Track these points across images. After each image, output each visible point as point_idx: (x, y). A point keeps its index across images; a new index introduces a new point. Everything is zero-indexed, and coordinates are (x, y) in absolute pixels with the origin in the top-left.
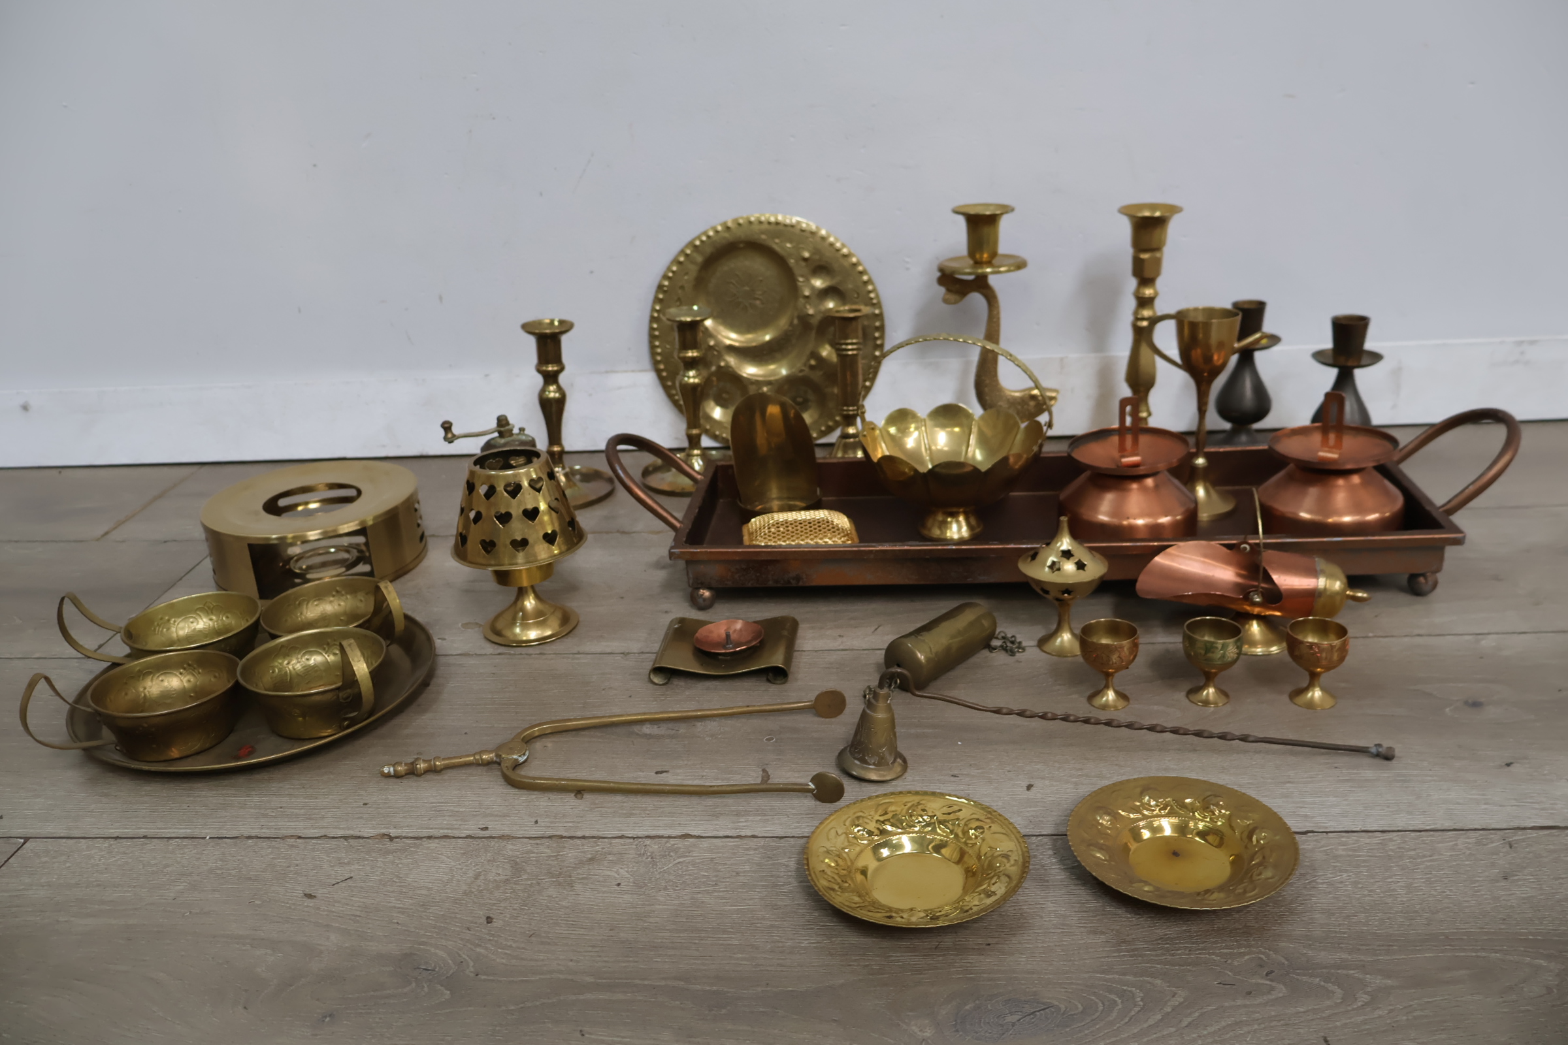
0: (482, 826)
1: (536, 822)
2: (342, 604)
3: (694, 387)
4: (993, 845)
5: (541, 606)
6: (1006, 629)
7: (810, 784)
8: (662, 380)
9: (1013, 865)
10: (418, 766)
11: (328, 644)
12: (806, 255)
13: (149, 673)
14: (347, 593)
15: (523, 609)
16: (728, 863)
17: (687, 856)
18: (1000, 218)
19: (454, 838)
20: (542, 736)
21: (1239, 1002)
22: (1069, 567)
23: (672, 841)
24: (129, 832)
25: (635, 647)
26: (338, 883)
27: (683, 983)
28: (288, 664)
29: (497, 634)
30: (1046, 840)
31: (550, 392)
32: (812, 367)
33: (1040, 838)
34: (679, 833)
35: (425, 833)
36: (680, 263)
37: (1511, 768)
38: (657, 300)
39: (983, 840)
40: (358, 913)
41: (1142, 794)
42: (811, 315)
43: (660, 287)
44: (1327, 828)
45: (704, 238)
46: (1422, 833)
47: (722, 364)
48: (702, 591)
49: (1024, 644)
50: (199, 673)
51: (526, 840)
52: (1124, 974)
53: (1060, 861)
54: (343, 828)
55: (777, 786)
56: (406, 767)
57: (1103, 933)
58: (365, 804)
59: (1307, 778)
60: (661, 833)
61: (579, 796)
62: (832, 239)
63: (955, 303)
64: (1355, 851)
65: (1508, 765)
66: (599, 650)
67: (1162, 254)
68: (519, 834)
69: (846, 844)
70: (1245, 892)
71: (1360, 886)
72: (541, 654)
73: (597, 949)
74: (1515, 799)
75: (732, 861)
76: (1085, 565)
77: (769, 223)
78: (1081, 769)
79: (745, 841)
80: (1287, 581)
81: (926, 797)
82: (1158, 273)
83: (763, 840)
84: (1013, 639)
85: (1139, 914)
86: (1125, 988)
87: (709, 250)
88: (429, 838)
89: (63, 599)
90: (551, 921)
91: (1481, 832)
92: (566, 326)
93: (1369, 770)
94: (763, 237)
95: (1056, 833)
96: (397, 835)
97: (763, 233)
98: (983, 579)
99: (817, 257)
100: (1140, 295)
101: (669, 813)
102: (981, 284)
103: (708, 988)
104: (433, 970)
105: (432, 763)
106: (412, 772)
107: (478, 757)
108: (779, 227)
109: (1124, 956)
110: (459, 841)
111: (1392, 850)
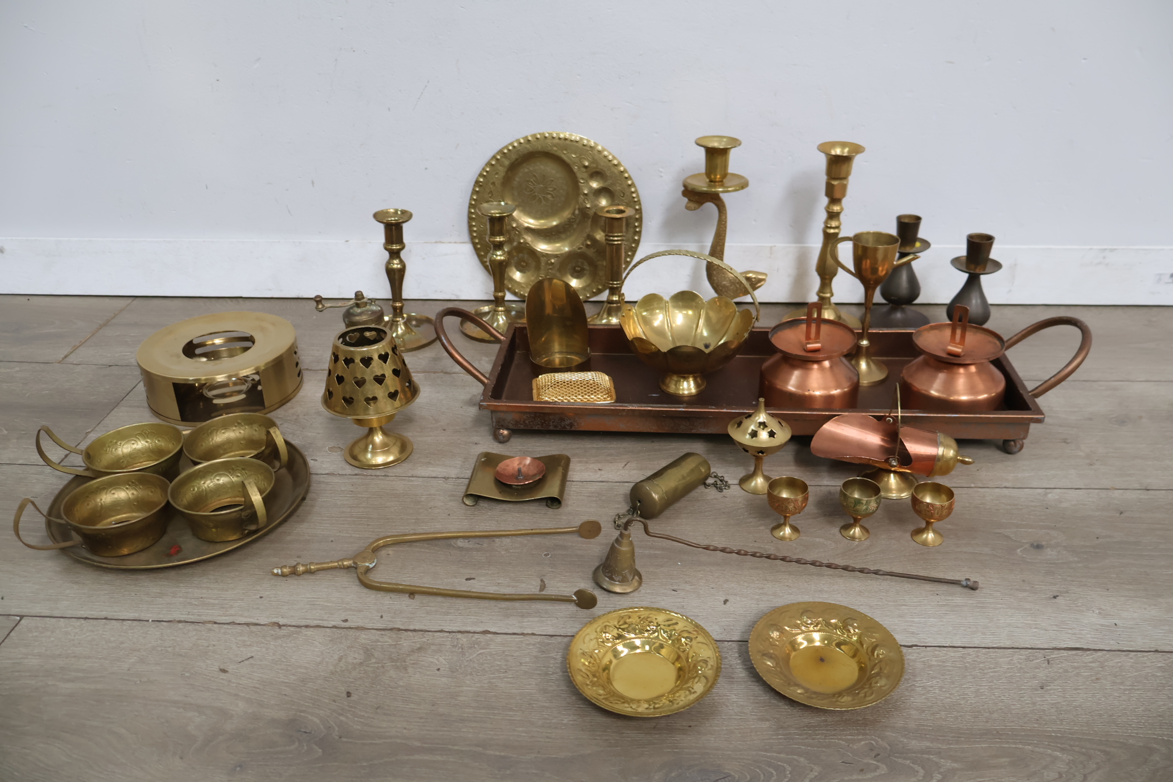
0: (343, 619)
1: (382, 617)
2: (242, 432)
3: (501, 263)
4: (697, 652)
5: (386, 440)
6: (718, 470)
7: (573, 596)
8: (476, 249)
9: (710, 669)
10: (298, 569)
11: (233, 469)
12: (587, 164)
14: (245, 424)
15: (373, 443)
16: (515, 655)
17: (486, 649)
18: (730, 151)
19: (324, 627)
20: (385, 546)
21: (855, 777)
22: (764, 434)
23: (477, 636)
24: (95, 614)
25: (453, 472)
26: (243, 661)
27: (481, 749)
29: (354, 457)
30: (734, 645)
31: (393, 264)
32: (588, 246)
33: (730, 643)
34: (481, 629)
35: (303, 623)
36: (492, 165)
37: (1056, 600)
38: (474, 192)
39: (691, 647)
40: (257, 686)
41: (802, 614)
42: (589, 209)
43: (477, 182)
44: (926, 643)
45: (510, 148)
46: (991, 650)
47: (522, 241)
48: (501, 429)
49: (730, 482)
50: (140, 489)
51: (375, 631)
52: (780, 753)
53: (743, 662)
54: (246, 617)
55: (551, 597)
56: (289, 570)
57: (768, 720)
58: (261, 597)
59: (916, 602)
60: (469, 629)
61: (412, 596)
62: (606, 153)
63: (695, 209)
64: (943, 662)
65: (1055, 597)
66: (427, 475)
67: (848, 182)
68: (369, 626)
69: (597, 646)
70: (864, 696)
71: (944, 690)
72: (385, 475)
73: (423, 720)
74: (1056, 625)
75: (517, 654)
76: (775, 433)
77: (560, 139)
78: (763, 588)
79: (528, 638)
80: (916, 449)
81: (654, 612)
82: (844, 195)
83: (540, 637)
84: (722, 478)
85: (793, 707)
86: (779, 763)
87: (514, 157)
88: (307, 626)
89: (39, 431)
90: (392, 697)
91: (1030, 650)
92: (407, 216)
93: (959, 598)
94: (555, 148)
95: (742, 639)
96: (284, 623)
97: (554, 146)
98: (703, 431)
99: (595, 165)
100: (830, 211)
101: (475, 613)
102: (715, 199)
103: (498, 753)
104: (310, 733)
105: (308, 567)
106: (294, 573)
107: (340, 563)
108: (567, 142)
109: (781, 738)
110: (328, 630)
111: (968, 662)
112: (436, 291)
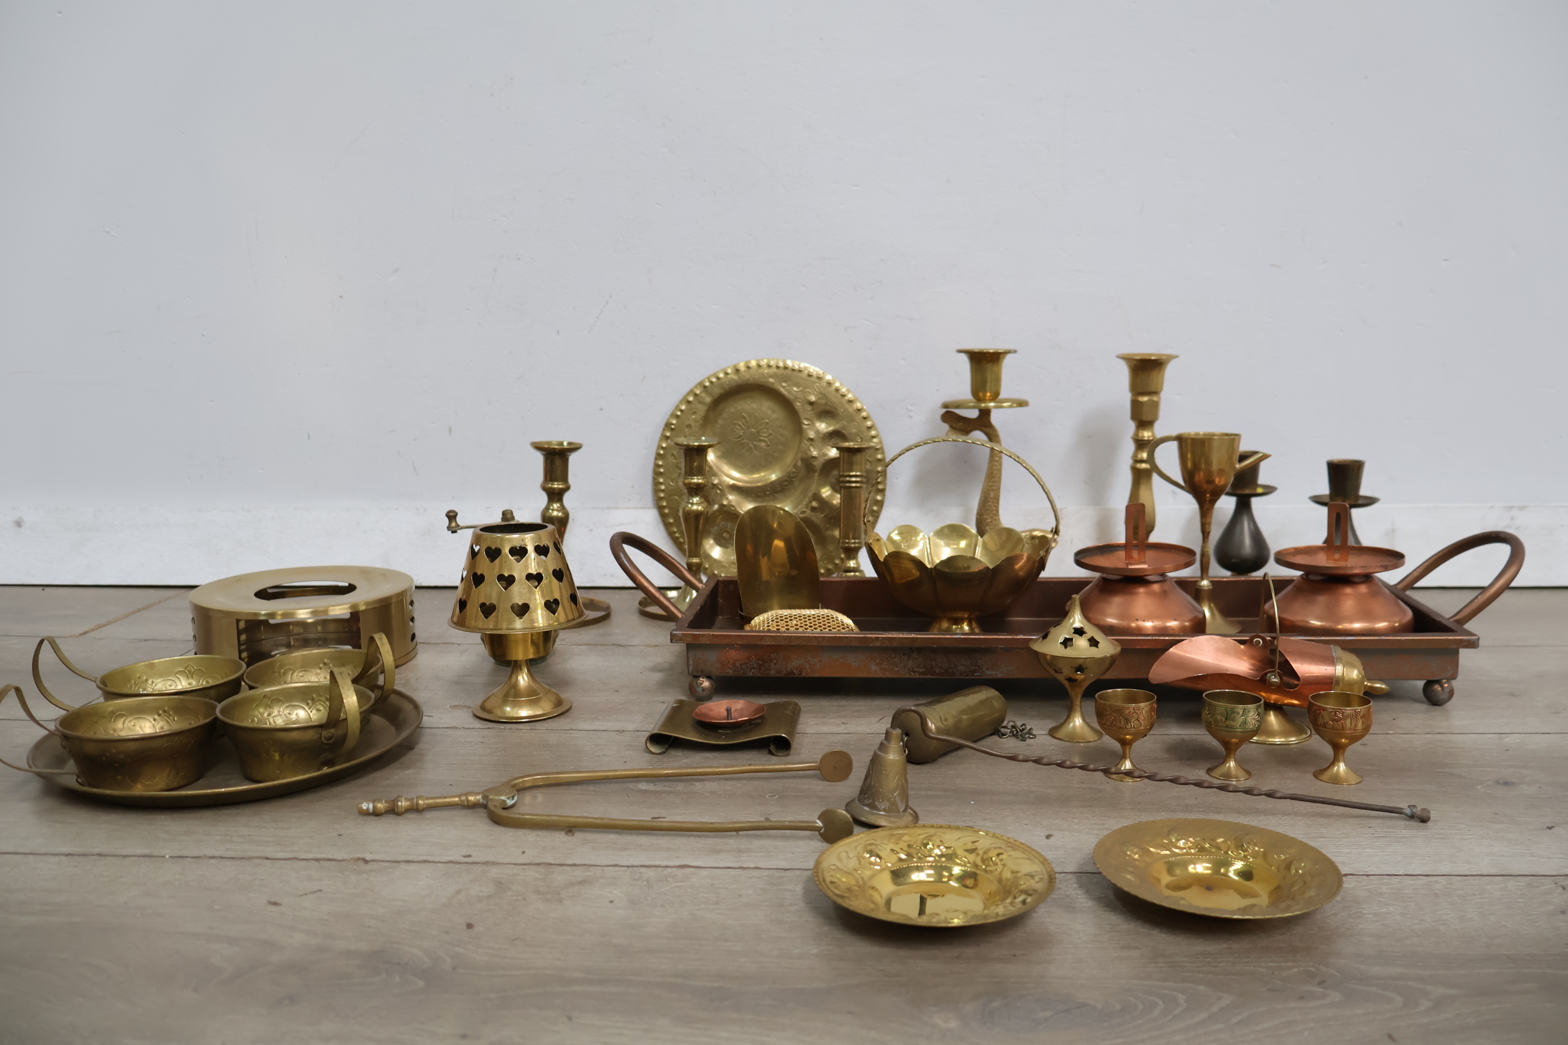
0: (464, 854)
1: (524, 852)
3: (698, 515)
4: (1015, 868)
5: (534, 684)
7: (818, 821)
8: (663, 516)
9: (1037, 882)
10: (400, 803)
11: (313, 699)
12: (813, 398)
13: (122, 715)
15: (515, 686)
16: (730, 888)
17: (685, 882)
18: (1004, 357)
19: (434, 862)
21: (1292, 1005)
22: (1082, 643)
23: (669, 870)
24: (82, 850)
25: (630, 727)
26: (306, 894)
28: (269, 715)
29: (487, 716)
30: (1070, 876)
31: (553, 510)
32: (813, 509)
33: (1063, 875)
34: (677, 864)
35: (403, 858)
36: (689, 402)
37: (1553, 830)
38: (664, 437)
39: (1004, 865)
40: (326, 918)
41: (1169, 833)
42: (815, 457)
43: (668, 425)
44: (1366, 872)
45: (714, 380)
46: (1469, 877)
47: (725, 502)
48: (701, 679)
49: (1035, 732)
50: (174, 720)
51: (512, 865)
52: (1164, 981)
54: (315, 853)
55: (783, 824)
56: (386, 805)
57: (1136, 948)
58: (340, 835)
59: (1340, 834)
60: (658, 863)
61: (569, 834)
62: (837, 384)
64: (1399, 890)
65: (1550, 828)
66: (593, 728)
67: (1159, 398)
68: (506, 860)
69: (858, 866)
70: (1289, 906)
71: (1409, 916)
72: (531, 729)
73: (588, 951)
74: (1562, 854)
75: (734, 886)
76: (1099, 642)
77: (778, 367)
79: (746, 871)
80: (1305, 668)
81: (942, 830)
82: (1155, 416)
83: (767, 871)
84: (1024, 727)
85: (1175, 935)
86: (1165, 992)
87: (717, 391)
88: (408, 862)
89: (42, 642)
90: (538, 929)
91: (1531, 878)
92: (574, 448)
93: (1404, 830)
94: (771, 380)
95: (1080, 871)
96: (373, 859)
97: (771, 376)
98: (991, 674)
99: (823, 401)
100: (1140, 438)
101: (666, 848)
102: (983, 422)
103: (708, 984)
104: (407, 964)
105: (415, 801)
106: (393, 811)
107: (463, 798)
108: (787, 372)
109: (1162, 967)
110: (440, 865)
111: (1439, 890)
112: (605, 575)
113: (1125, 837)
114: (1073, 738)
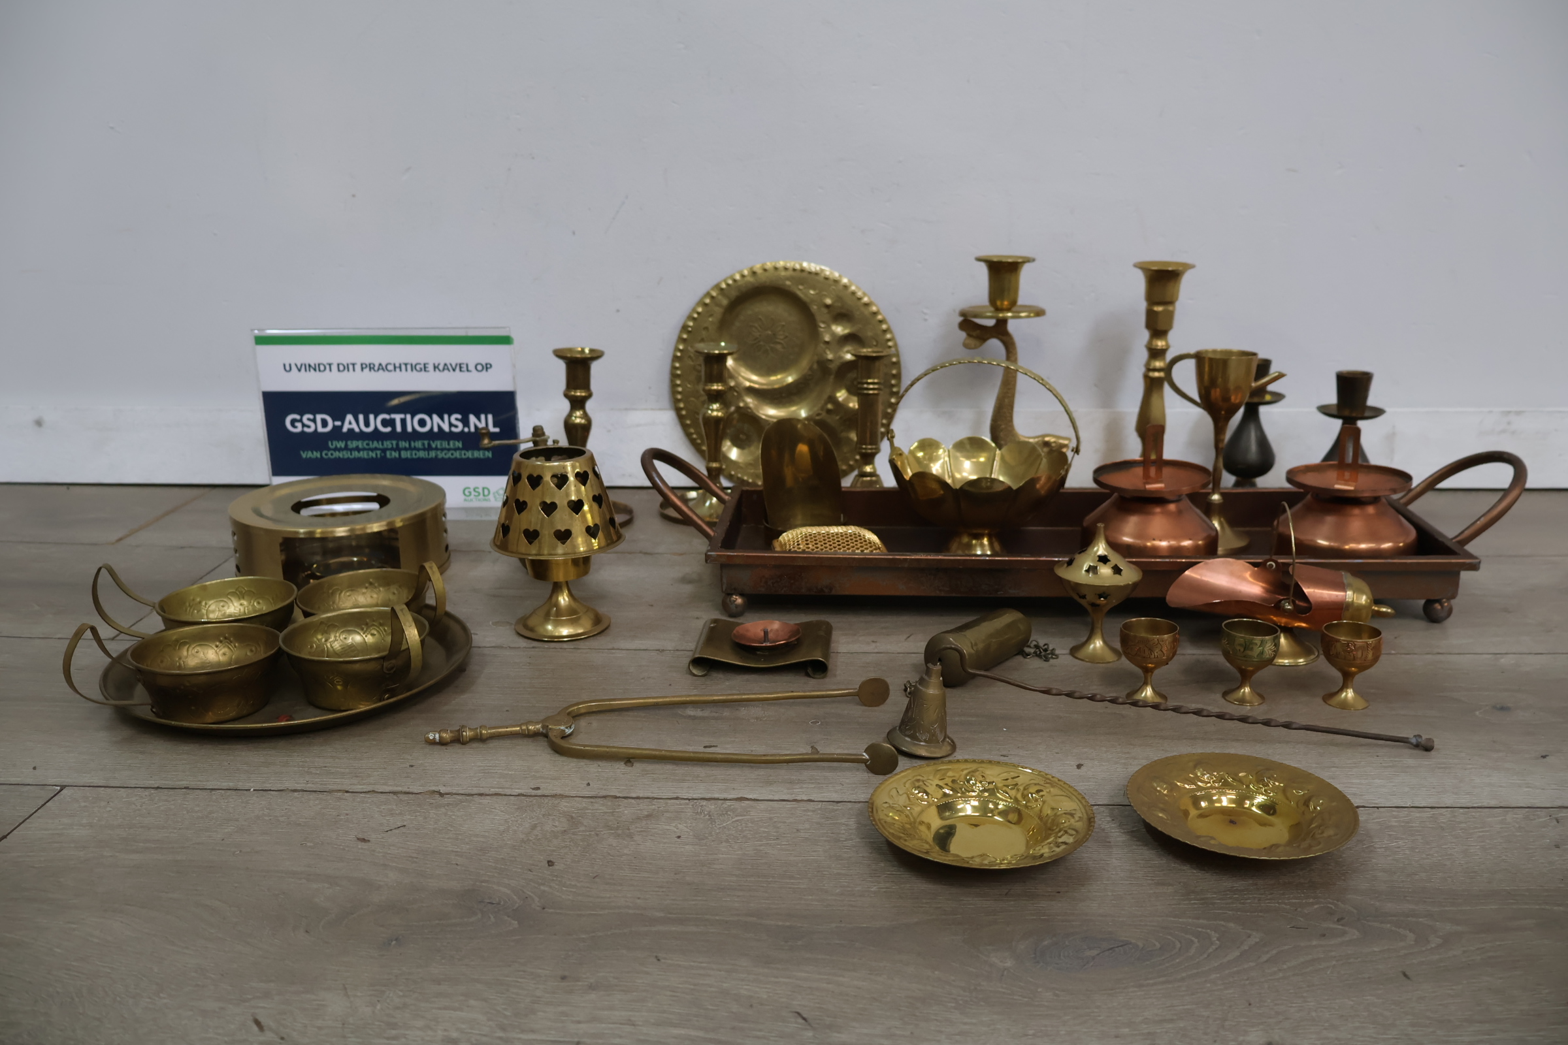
0: (533, 787)
1: (588, 784)
2: (375, 596)
3: (717, 420)
4: (1054, 806)
5: (574, 604)
6: (1039, 638)
7: (864, 754)
8: (680, 418)
9: (1078, 821)
10: (464, 733)
11: (367, 624)
12: (828, 301)
13: (185, 644)
14: (380, 585)
15: (557, 604)
16: (787, 821)
17: (745, 815)
18: (1022, 266)
19: (505, 795)
21: (1314, 943)
22: (1105, 570)
23: (728, 803)
24: (170, 783)
25: (669, 645)
26: (391, 830)
27: (755, 919)
28: (326, 641)
29: (528, 632)
30: (1102, 809)
31: (576, 417)
32: (829, 411)
34: (735, 796)
35: (475, 791)
36: (706, 305)
37: (1547, 759)
38: (681, 340)
39: (1044, 802)
40: (415, 855)
41: (1195, 767)
42: (831, 361)
43: (684, 328)
44: (1377, 804)
45: (730, 282)
46: (1470, 809)
47: (741, 405)
48: (734, 597)
49: (1057, 652)
50: (235, 646)
51: (580, 799)
52: (1198, 918)
53: (1119, 826)
54: (391, 785)
55: (831, 757)
56: (451, 735)
57: (1170, 885)
58: (412, 766)
59: (1350, 764)
60: (716, 796)
61: (629, 764)
62: (853, 288)
63: (975, 348)
64: (1408, 822)
65: (1544, 757)
66: (634, 647)
67: (1174, 307)
68: (573, 793)
69: (908, 802)
70: (1310, 846)
71: (1417, 850)
72: (575, 648)
73: (664, 890)
74: (1555, 784)
75: (791, 820)
76: (1121, 570)
77: (794, 270)
78: (1128, 753)
79: (801, 804)
80: (1316, 593)
81: (983, 765)
82: (1170, 326)
83: (820, 804)
84: (1046, 647)
85: (1204, 870)
87: (734, 294)
88: (481, 795)
89: (100, 569)
90: (614, 866)
91: (1527, 810)
92: (596, 355)
93: (1410, 759)
94: (788, 283)
95: (1112, 804)
96: (447, 792)
97: (788, 279)
98: (1013, 592)
99: (839, 304)
100: (1153, 347)
101: (722, 780)
102: (1000, 330)
103: (780, 923)
104: (499, 904)
105: (479, 731)
106: (458, 740)
107: (524, 727)
108: (804, 274)
109: (1195, 903)
110: (512, 798)
111: (1443, 823)
112: (624, 475)
113: (1156, 771)
114: (1094, 659)
